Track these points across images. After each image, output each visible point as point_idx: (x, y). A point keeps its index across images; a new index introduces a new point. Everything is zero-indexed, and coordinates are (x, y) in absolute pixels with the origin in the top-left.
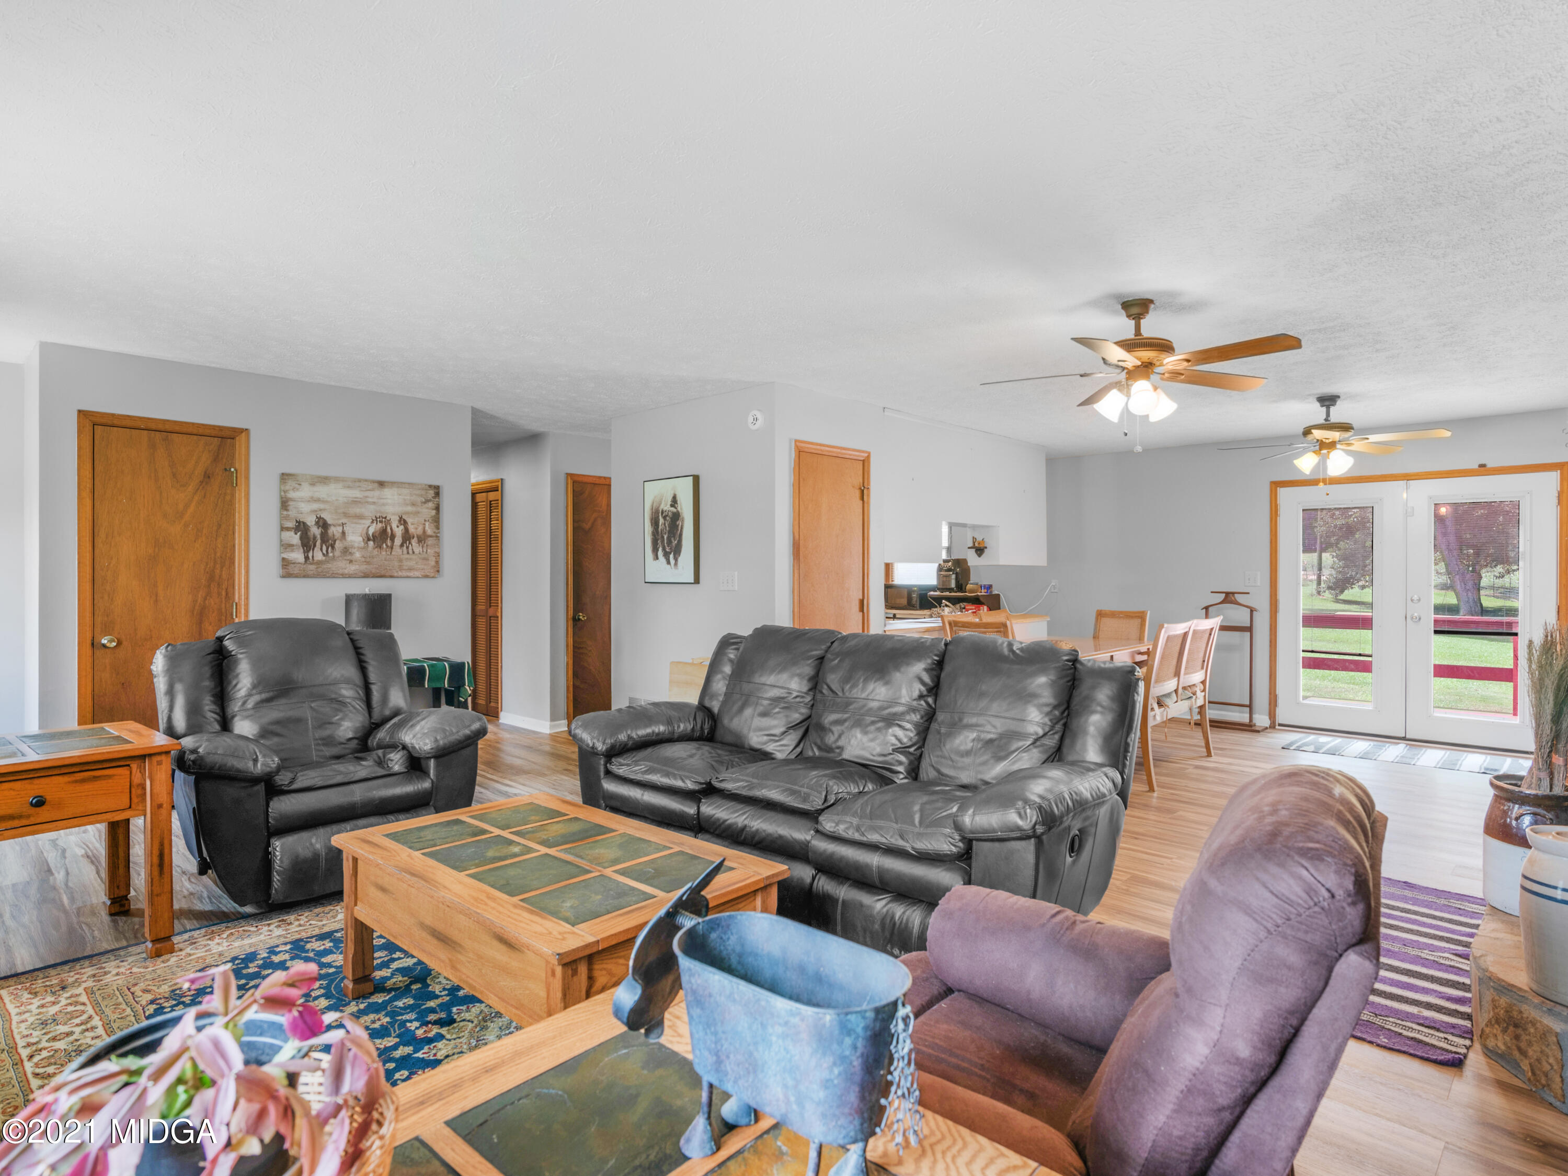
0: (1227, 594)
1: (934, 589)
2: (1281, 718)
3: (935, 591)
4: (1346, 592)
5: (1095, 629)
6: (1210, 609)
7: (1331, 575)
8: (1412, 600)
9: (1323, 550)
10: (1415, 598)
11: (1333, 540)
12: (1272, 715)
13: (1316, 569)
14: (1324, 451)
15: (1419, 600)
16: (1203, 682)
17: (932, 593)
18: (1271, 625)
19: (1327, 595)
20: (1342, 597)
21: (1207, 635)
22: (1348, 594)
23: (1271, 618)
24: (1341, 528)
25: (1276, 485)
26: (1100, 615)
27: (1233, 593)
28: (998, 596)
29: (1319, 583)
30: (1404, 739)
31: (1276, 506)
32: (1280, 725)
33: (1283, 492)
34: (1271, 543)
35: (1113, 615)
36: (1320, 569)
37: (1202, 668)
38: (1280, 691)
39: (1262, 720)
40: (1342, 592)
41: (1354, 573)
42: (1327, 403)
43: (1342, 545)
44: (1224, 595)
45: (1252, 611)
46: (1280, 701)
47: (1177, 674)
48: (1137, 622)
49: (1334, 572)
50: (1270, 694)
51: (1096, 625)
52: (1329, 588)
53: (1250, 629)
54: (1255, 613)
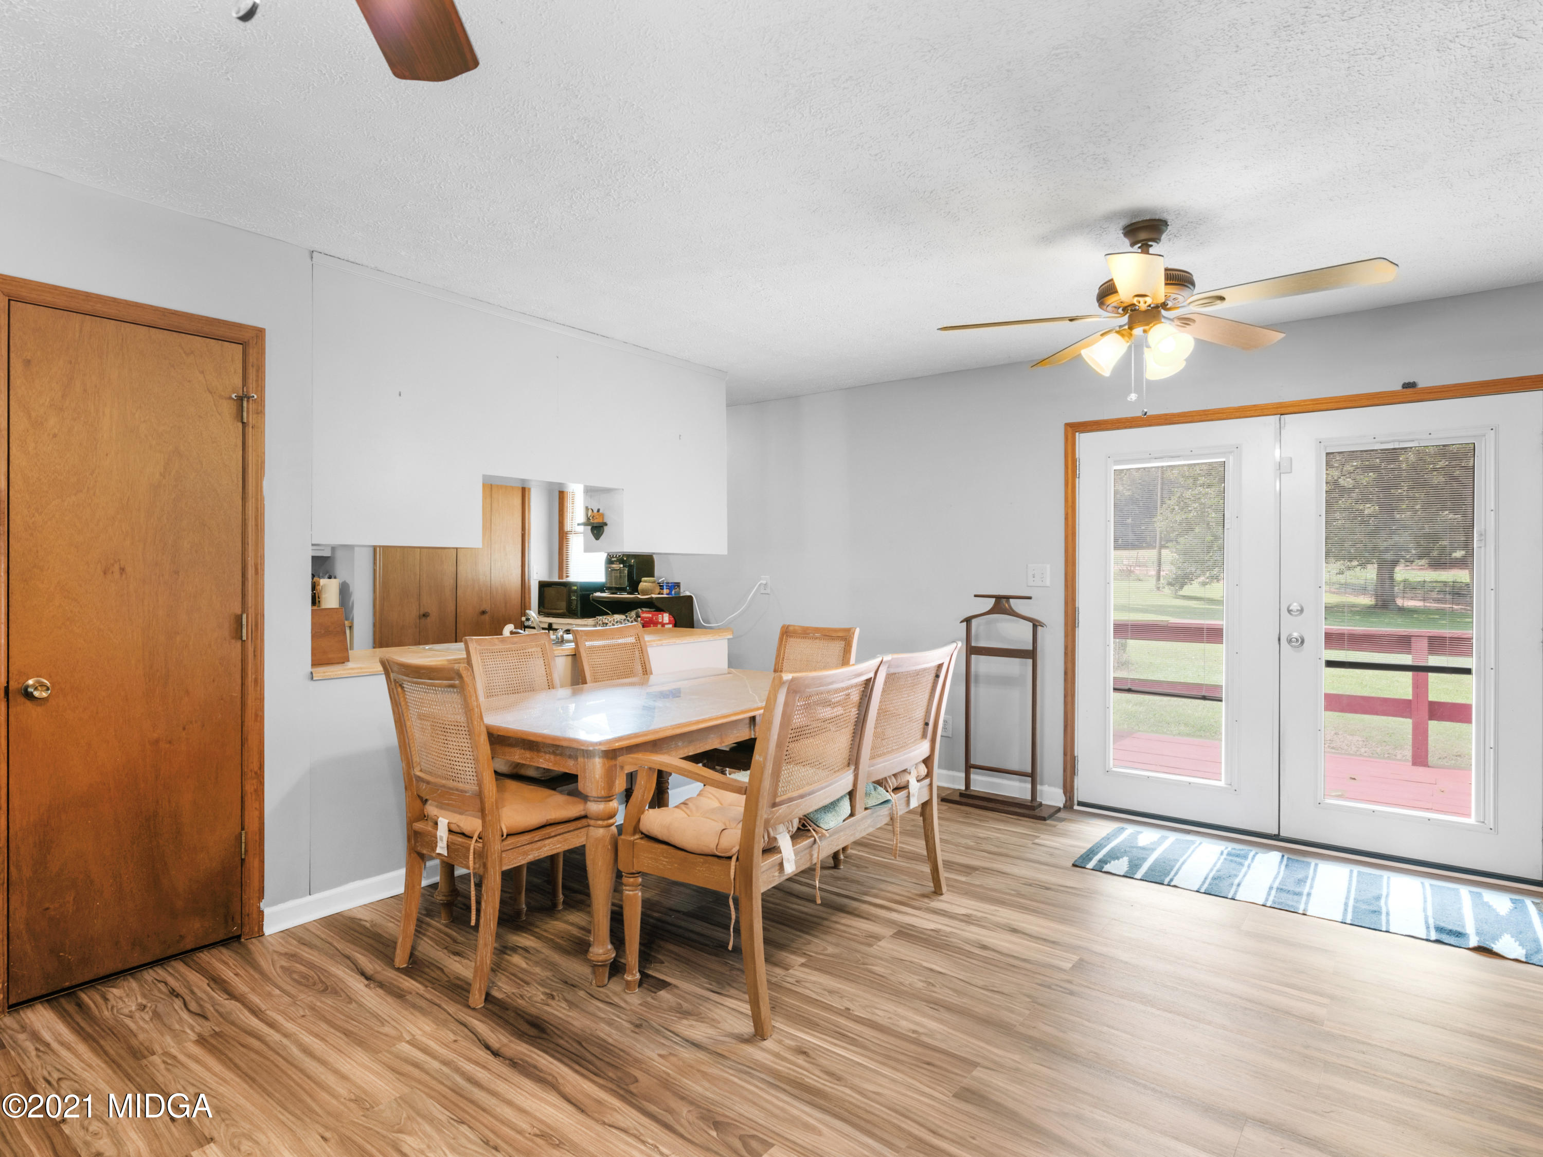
0: (999, 598)
1: (601, 588)
2: (1083, 792)
3: (602, 591)
4: (1186, 587)
5: (778, 656)
6: (974, 622)
7: (1171, 571)
8: (1289, 611)
9: (1162, 547)
10: (1295, 607)
11: (1173, 535)
12: (1068, 788)
13: (1156, 564)
14: (1138, 331)
15: (1301, 611)
16: (927, 761)
17: (598, 594)
18: (1066, 648)
19: (1167, 590)
20: (1181, 593)
21: (931, 677)
22: (1187, 590)
23: (1066, 636)
24: (1180, 524)
25: (1074, 429)
26: (787, 633)
27: (1008, 598)
28: (689, 599)
29: (1158, 579)
30: (1277, 837)
31: (1074, 461)
32: (1080, 804)
33: (1084, 440)
34: (1066, 519)
35: (806, 633)
36: (1159, 564)
37: (924, 736)
38: (1080, 750)
39: (1052, 795)
40: (1181, 587)
41: (1194, 570)
42: (1143, 235)
43: (1181, 540)
44: (993, 600)
45: (1035, 627)
46: (1081, 766)
47: (854, 760)
48: (838, 646)
49: (1173, 568)
50: (1065, 754)
51: (779, 650)
52: (1170, 584)
53: (1031, 654)
54: (1039, 628)
